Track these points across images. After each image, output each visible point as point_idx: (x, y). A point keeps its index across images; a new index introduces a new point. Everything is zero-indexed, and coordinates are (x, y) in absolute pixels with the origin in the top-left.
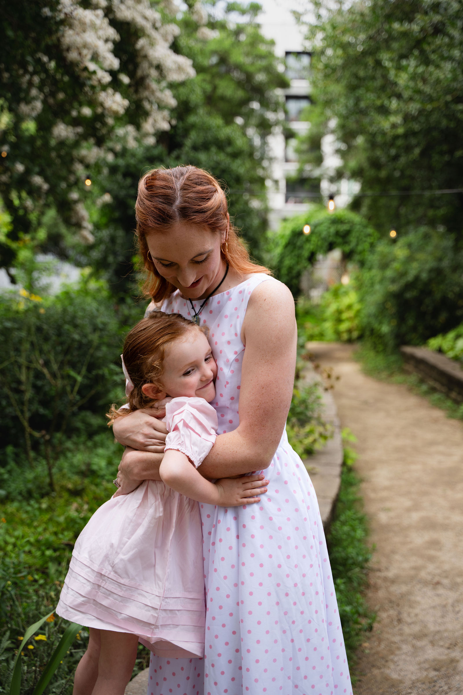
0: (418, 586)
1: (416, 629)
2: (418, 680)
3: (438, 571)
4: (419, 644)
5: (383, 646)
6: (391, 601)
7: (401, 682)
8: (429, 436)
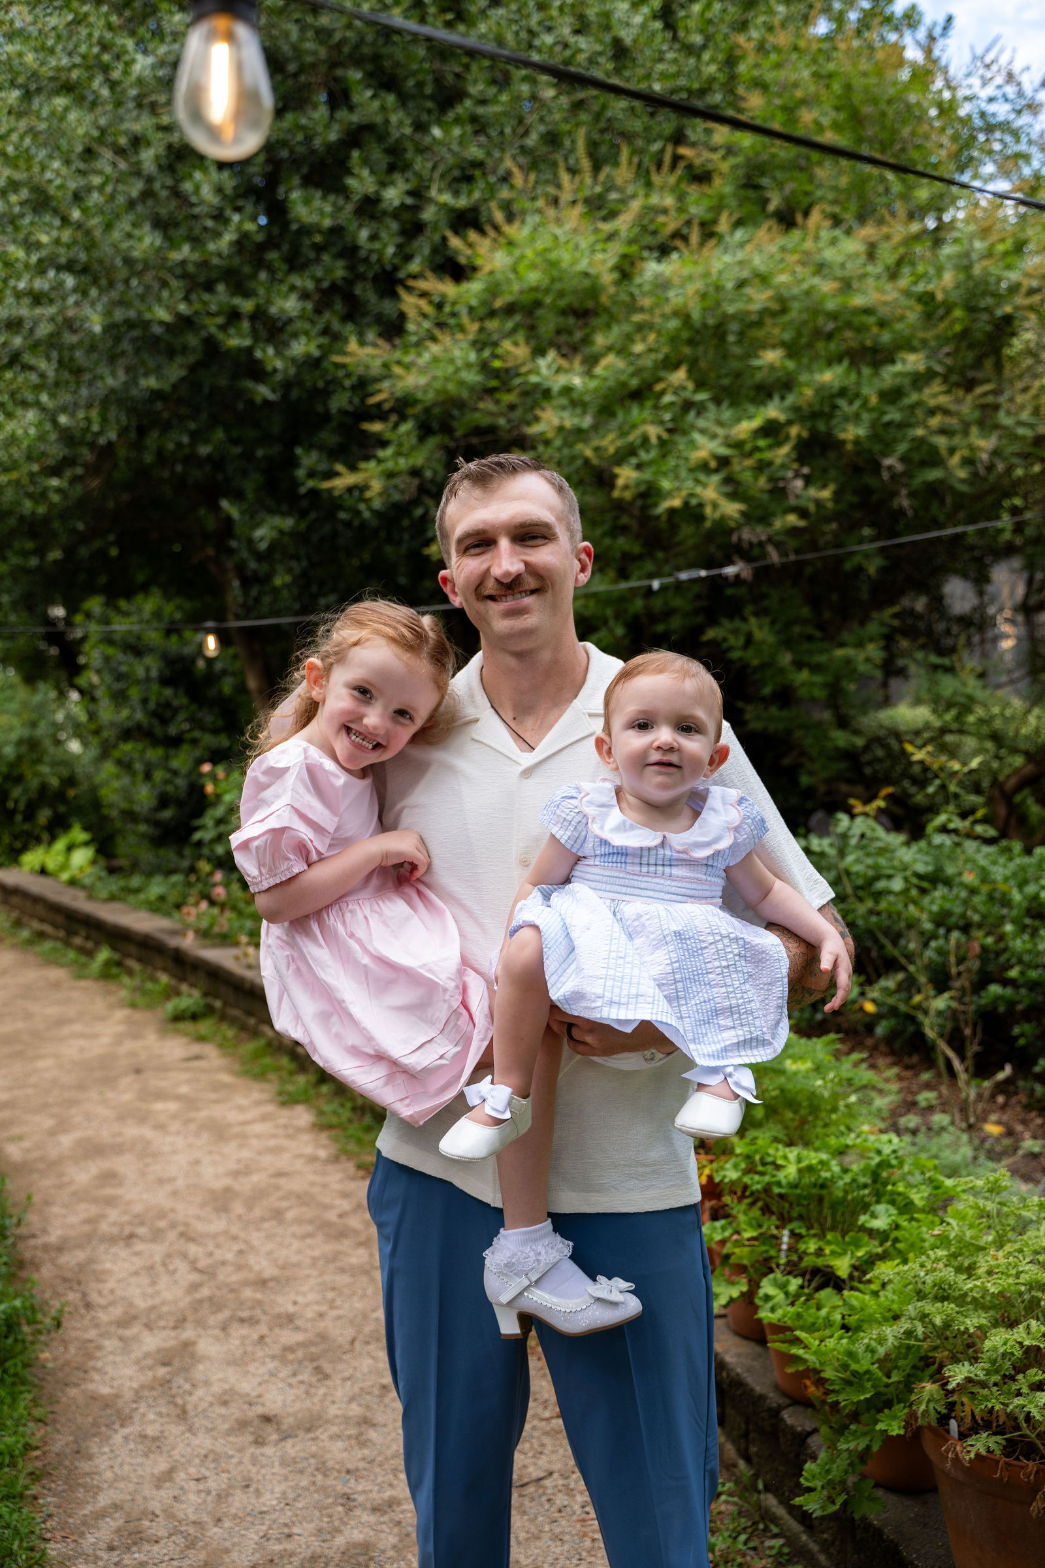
0: (102, 1248)
1: (117, 1311)
2: (142, 1387)
3: (126, 1218)
4: (128, 1333)
5: (72, 1351)
6: (65, 1280)
7: (117, 1396)
8: (52, 1011)
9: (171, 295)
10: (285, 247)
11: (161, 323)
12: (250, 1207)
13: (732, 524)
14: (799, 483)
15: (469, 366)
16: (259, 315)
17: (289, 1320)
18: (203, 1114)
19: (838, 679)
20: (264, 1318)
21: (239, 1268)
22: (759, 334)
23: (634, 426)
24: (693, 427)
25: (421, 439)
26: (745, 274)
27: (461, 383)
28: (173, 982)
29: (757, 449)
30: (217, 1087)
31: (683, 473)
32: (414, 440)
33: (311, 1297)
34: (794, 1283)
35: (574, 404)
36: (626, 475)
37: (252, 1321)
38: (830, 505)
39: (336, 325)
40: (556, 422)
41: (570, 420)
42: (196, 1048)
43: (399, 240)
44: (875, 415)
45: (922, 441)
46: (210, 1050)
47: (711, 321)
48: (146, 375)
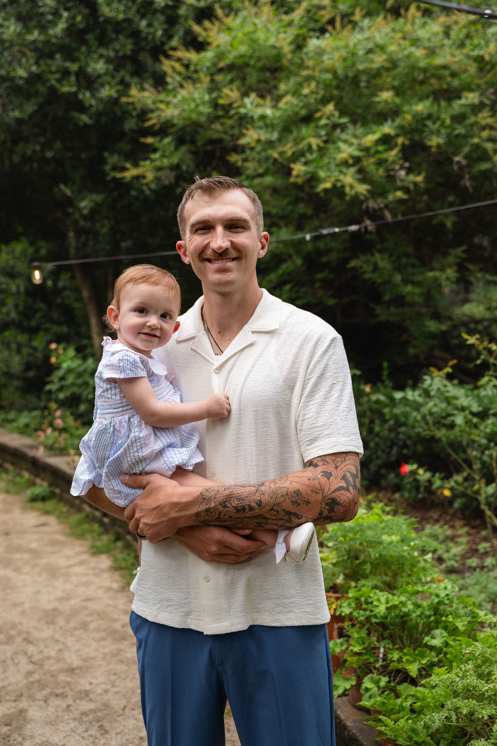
9: (27, 62)
10: (97, 32)
11: (21, 78)
12: (68, 621)
13: (362, 198)
14: (402, 173)
15: (204, 103)
16: (81, 74)
17: (86, 694)
18: (44, 561)
19: (429, 290)
20: (71, 693)
21: (58, 660)
22: (379, 81)
23: (303, 139)
24: (339, 139)
25: (177, 148)
26: (370, 45)
27: (200, 114)
28: (32, 477)
29: (378, 152)
30: (54, 543)
31: (333, 167)
32: (172, 148)
33: (101, 679)
34: (384, 681)
35: (267, 126)
36: (298, 168)
37: (63, 696)
38: (422, 185)
39: (128, 78)
40: (255, 136)
41: (264, 135)
42: (44, 519)
43: (165, 26)
44: (449, 130)
45: (477, 147)
46: (52, 520)
47: (351, 75)
48: (13, 110)
